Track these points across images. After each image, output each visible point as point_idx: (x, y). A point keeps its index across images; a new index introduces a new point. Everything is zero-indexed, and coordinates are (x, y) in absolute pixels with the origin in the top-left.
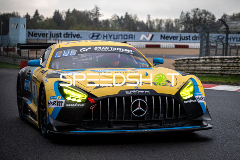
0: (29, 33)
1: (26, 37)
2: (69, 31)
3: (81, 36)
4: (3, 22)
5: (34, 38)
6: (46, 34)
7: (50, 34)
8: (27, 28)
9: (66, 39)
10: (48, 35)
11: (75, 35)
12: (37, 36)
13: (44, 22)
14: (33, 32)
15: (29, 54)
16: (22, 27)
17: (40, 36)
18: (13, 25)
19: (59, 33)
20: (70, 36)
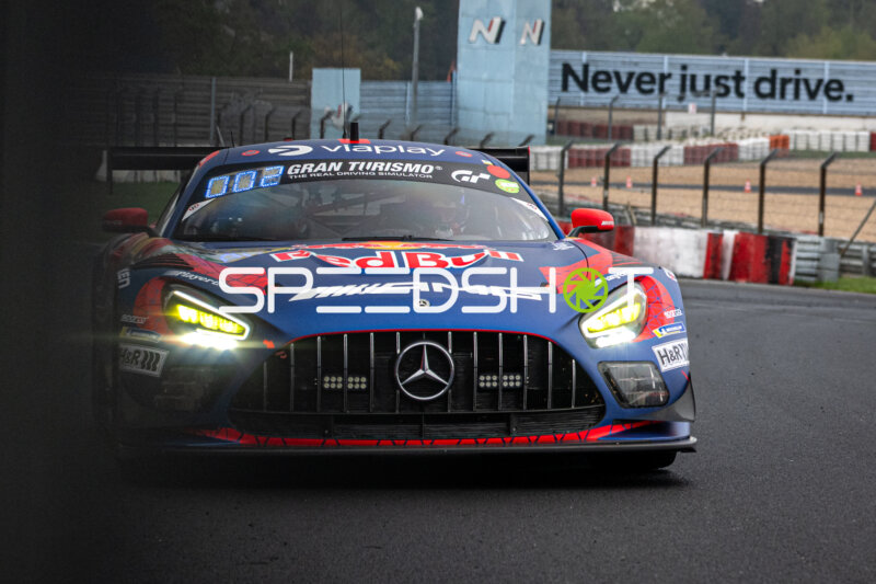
0: (567, 70)
1: (551, 92)
2: (785, 66)
3: (848, 89)
4: (423, 11)
5: (593, 96)
6: (657, 77)
7: (684, 78)
8: (555, 45)
9: (768, 104)
10: (667, 83)
11: (820, 82)
12: (607, 90)
13: (646, 12)
14: (586, 68)
15: (561, 183)
16: (528, 35)
17: (624, 88)
18: (479, 25)
19: (731, 73)
20: (790, 88)
